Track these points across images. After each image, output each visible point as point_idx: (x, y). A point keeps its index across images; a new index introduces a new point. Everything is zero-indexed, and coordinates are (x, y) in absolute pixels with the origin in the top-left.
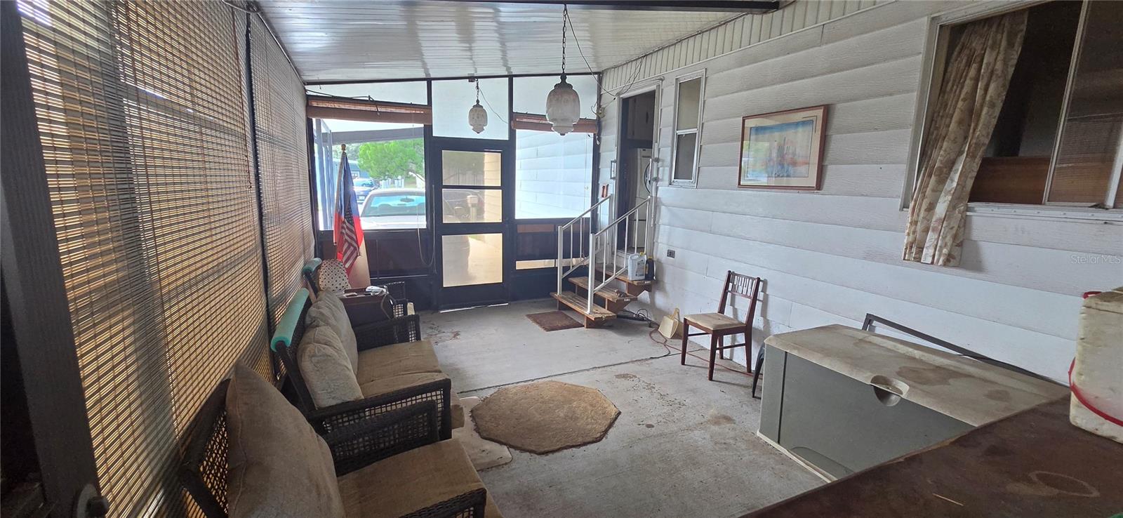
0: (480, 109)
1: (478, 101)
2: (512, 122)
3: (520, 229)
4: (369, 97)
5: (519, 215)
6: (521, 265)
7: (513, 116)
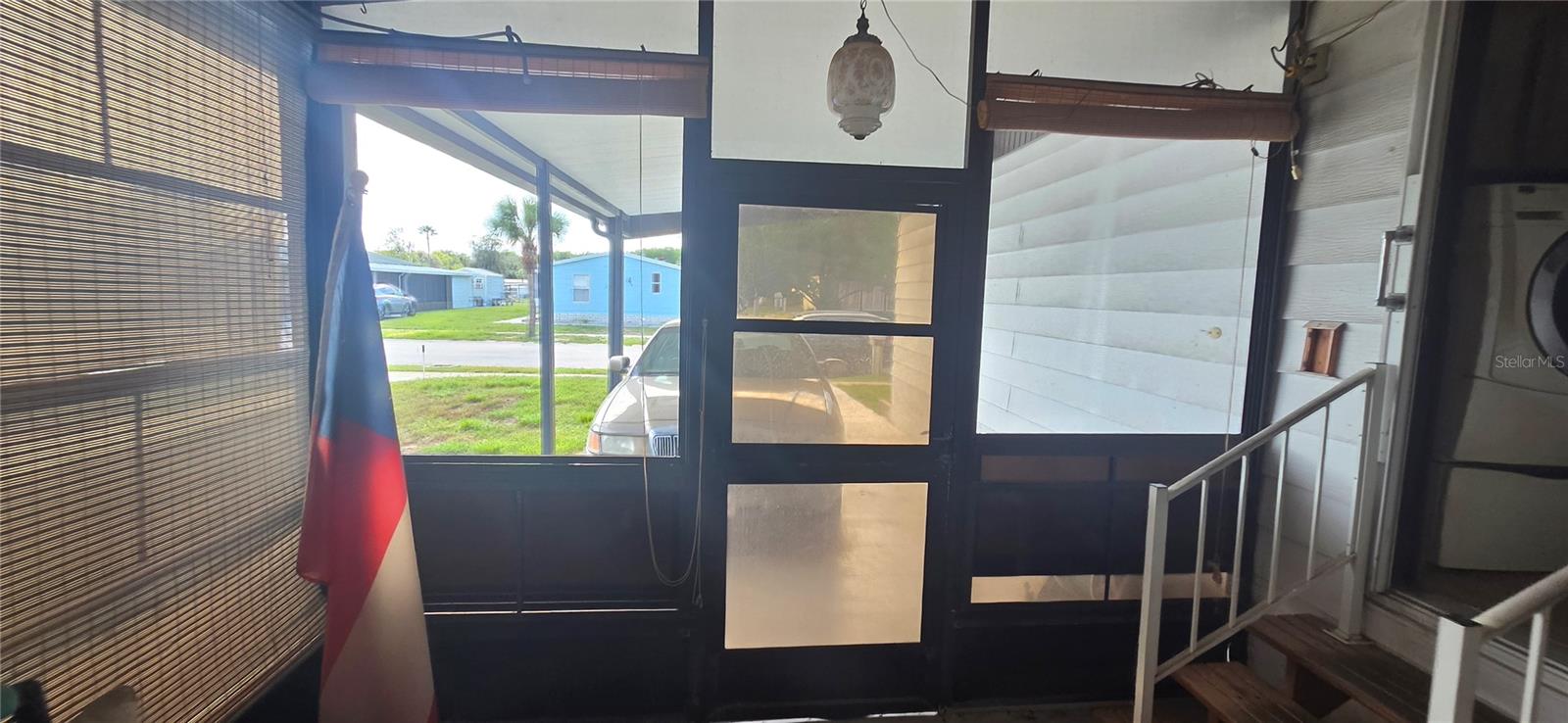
0: (870, 45)
1: (863, 23)
2: (983, 105)
3: (993, 469)
4: (509, 32)
5: (990, 420)
6: (989, 590)
7: (983, 85)
